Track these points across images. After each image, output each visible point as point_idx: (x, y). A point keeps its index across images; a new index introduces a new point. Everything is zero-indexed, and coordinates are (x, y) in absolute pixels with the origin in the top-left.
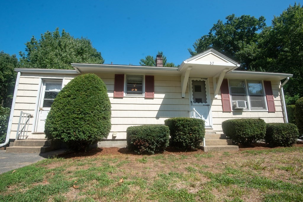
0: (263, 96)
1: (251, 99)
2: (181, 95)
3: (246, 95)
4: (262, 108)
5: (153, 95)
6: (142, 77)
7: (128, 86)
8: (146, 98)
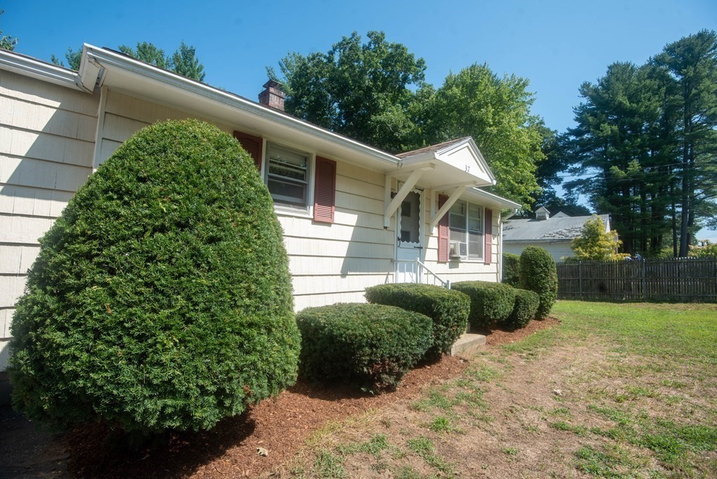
0: (481, 235)
1: (470, 239)
2: (384, 220)
3: (465, 232)
4: (477, 256)
5: (332, 216)
6: (306, 158)
7: (270, 177)
8: (315, 222)
